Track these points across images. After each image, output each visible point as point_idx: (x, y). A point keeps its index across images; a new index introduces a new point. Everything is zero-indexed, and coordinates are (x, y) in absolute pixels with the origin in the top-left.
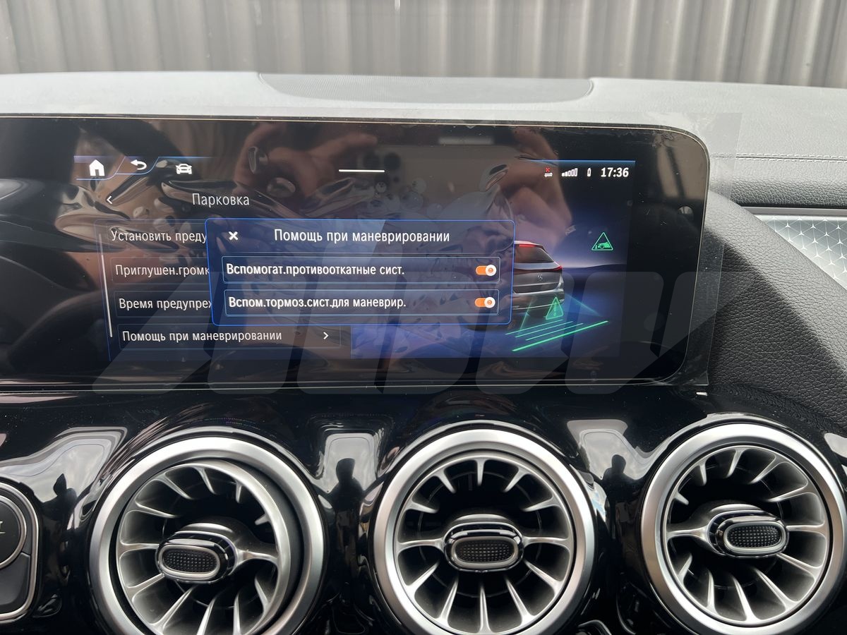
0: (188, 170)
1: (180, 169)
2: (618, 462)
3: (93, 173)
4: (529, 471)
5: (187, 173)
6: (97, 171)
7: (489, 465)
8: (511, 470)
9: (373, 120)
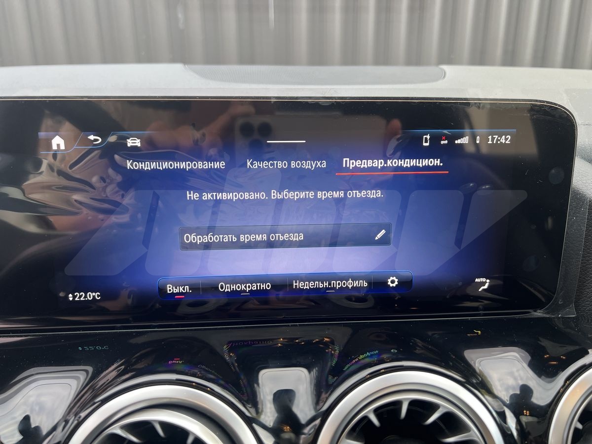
0: (138, 143)
1: (130, 143)
3: (55, 147)
4: (449, 409)
5: (137, 146)
6: (58, 145)
7: (413, 403)
8: (432, 408)
9: (297, 98)
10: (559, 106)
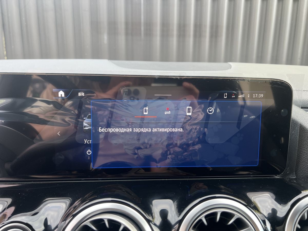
2: (274, 211)
3: (60, 96)
4: (240, 216)
7: (223, 214)
8: (231, 216)
9: (168, 76)
10: (284, 81)
